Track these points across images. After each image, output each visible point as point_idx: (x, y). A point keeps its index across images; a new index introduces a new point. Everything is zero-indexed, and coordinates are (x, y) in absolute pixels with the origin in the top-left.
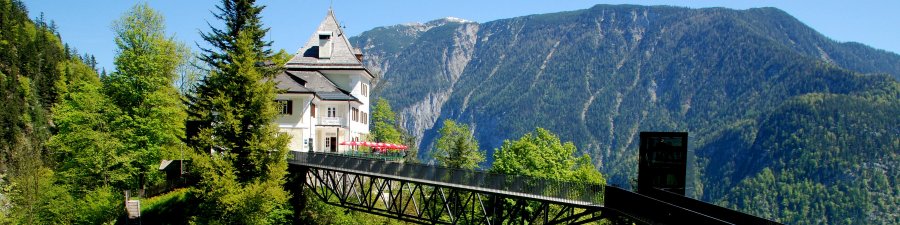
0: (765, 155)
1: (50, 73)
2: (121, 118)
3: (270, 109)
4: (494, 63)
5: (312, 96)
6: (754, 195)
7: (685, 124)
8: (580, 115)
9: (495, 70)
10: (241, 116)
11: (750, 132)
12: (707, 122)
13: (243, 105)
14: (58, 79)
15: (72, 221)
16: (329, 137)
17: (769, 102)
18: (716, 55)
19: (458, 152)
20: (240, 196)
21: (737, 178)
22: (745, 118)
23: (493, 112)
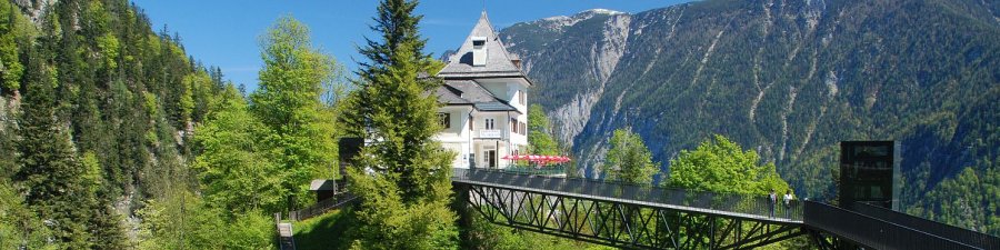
0: (965, 153)
1: (176, 88)
2: (270, 137)
3: (433, 123)
4: (647, 60)
5: (471, 107)
6: (954, 199)
7: (869, 120)
8: (748, 113)
9: (650, 66)
10: (403, 133)
11: (947, 127)
12: (896, 117)
13: (405, 121)
14: (184, 94)
15: (224, 247)
16: (488, 150)
17: (970, 91)
18: (905, 38)
19: (630, 163)
20: (404, 218)
21: (933, 182)
22: (941, 111)
23: (649, 113)
